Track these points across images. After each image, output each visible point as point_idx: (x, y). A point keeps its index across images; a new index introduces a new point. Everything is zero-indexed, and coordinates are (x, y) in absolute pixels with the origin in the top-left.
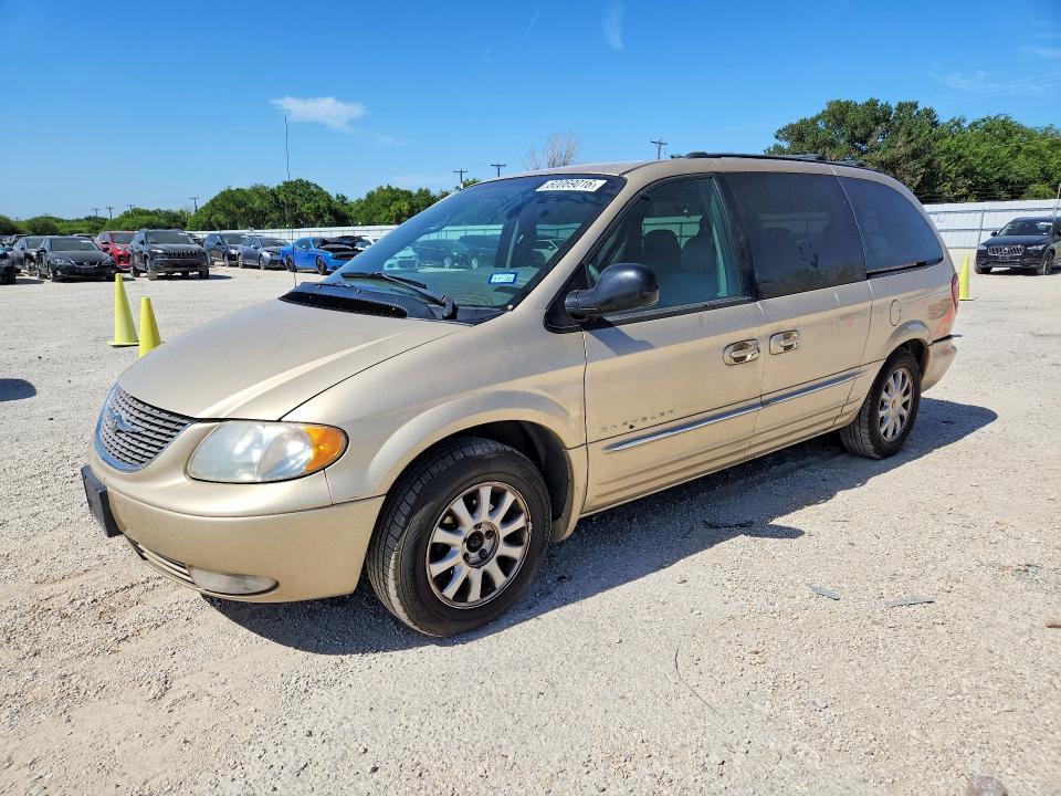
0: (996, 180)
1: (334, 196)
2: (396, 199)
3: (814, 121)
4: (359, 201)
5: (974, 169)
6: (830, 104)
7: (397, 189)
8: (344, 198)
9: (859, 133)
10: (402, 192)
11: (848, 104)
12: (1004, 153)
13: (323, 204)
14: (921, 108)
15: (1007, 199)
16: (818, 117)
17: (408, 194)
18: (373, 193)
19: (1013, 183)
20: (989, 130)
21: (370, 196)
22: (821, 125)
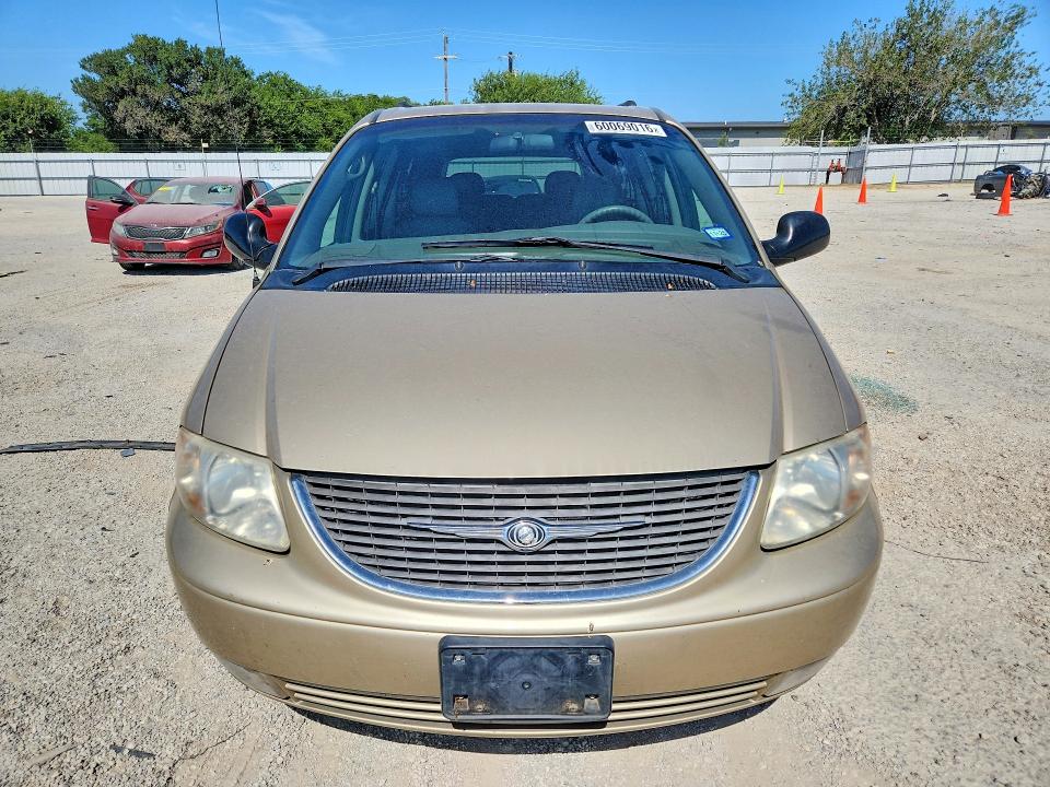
0: (293, 133)
3: (122, 54)
5: (272, 120)
6: (136, 38)
9: (175, 73)
11: (155, 41)
12: (292, 108)
14: (227, 55)
15: (304, 151)
16: (128, 50)
19: (305, 136)
20: (275, 85)
22: (130, 59)
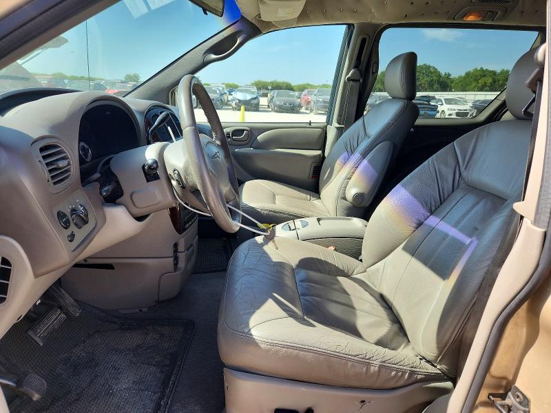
1: (443, 74)
2: (484, 76)
4: (460, 77)
7: (487, 70)
8: (449, 75)
10: (490, 72)
13: (435, 78)
17: (494, 73)
18: (470, 72)
21: (467, 74)
